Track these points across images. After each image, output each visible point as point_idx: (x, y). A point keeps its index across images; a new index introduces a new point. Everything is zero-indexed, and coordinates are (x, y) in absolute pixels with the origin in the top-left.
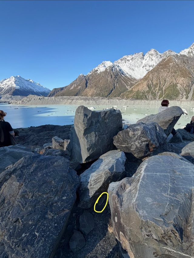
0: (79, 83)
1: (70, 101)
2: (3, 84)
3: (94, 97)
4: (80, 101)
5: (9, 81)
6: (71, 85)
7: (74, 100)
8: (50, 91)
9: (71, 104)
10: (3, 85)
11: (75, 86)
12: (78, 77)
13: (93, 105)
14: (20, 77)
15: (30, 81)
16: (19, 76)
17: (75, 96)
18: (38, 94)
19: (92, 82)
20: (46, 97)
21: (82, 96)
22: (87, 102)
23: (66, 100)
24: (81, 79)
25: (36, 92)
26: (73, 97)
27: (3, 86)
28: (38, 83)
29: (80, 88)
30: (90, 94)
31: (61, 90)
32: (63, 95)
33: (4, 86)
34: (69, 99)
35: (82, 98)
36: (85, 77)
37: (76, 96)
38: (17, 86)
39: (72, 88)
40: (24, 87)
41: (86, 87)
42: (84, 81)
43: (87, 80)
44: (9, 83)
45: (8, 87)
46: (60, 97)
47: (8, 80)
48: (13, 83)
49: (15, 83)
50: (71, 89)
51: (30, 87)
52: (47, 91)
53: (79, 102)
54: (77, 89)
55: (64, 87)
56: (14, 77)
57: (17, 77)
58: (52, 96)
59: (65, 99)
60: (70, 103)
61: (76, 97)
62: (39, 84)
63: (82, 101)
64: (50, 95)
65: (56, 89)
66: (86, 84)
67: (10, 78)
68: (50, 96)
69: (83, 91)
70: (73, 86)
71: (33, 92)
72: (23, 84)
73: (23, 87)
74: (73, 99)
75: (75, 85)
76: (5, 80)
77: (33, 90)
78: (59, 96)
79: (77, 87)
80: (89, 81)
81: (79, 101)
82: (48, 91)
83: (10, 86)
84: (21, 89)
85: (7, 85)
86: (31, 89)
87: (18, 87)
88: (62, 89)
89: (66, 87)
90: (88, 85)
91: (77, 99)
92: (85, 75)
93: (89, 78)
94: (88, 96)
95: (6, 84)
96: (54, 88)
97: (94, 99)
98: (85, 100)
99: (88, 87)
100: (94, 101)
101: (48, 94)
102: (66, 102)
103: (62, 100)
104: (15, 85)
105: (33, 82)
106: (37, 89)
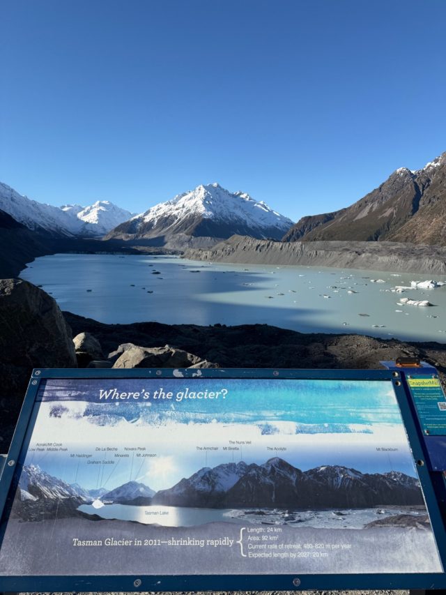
0: (390, 197)
1: (348, 256)
2: (177, 207)
3: (442, 245)
4: (386, 259)
5: (191, 198)
6: (362, 204)
7: (363, 255)
8: (292, 224)
9: (350, 267)
10: (177, 209)
11: (374, 210)
12: (389, 180)
13: (432, 273)
14: (218, 186)
15: (241, 196)
16: (215, 185)
17: (370, 239)
18: (255, 233)
19: (439, 195)
20: (276, 244)
21: (396, 240)
22: (412, 261)
23: (335, 254)
24: (396, 183)
25: (253, 227)
26: (363, 243)
27: (175, 213)
28: (262, 203)
29: (392, 213)
30: (428, 234)
31: (325, 222)
32: (330, 236)
33: (178, 211)
34: (347, 250)
35: (394, 248)
36: (414, 176)
37: (372, 240)
38: (208, 211)
39: (365, 213)
40: (224, 214)
41: (416, 208)
42: (409, 191)
43: (421, 187)
44: (189, 204)
45: (186, 213)
46: (318, 242)
47: (190, 195)
48: (200, 202)
49: (204, 203)
50: (360, 217)
51: (239, 213)
52: (282, 224)
53: (383, 262)
54: (380, 217)
55: (336, 213)
56: (204, 187)
57: (211, 186)
58: (295, 240)
59: (334, 249)
60: (350, 264)
61: (374, 244)
62: (263, 206)
63: (394, 257)
64: (290, 236)
65: (310, 217)
66: (414, 199)
67: (195, 190)
68: (288, 240)
69: (401, 225)
70: (367, 209)
71: (246, 226)
72: (222, 205)
73: (221, 214)
74: (360, 250)
75: (376, 206)
76: (184, 194)
77: (245, 222)
78: (315, 240)
79: (382, 209)
80: (425, 192)
81: (380, 259)
82: (287, 225)
83: (192, 212)
84: (216, 219)
85: (185, 210)
86: (241, 220)
87: (209, 214)
88: (328, 218)
89: (341, 212)
90: (421, 203)
91: (377, 251)
92: (413, 172)
93: (429, 181)
94: (416, 243)
95: (183, 206)
96: (304, 216)
97: (439, 253)
98: (405, 254)
99: (423, 210)
100: (439, 259)
101: (285, 233)
102: (336, 261)
103: (322, 252)
104: (204, 208)
105: (247, 199)
106: (257, 219)
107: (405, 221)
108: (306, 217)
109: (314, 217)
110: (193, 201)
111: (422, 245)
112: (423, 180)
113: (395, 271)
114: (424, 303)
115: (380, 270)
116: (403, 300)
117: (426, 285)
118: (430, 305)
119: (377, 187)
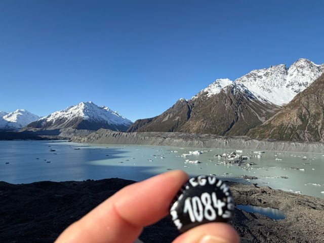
0: (177, 111)
1: (160, 140)
2: (67, 113)
3: (202, 134)
4: (177, 141)
5: (76, 109)
6: (165, 114)
7: (167, 139)
8: (132, 123)
9: (162, 145)
11: (171, 117)
12: (176, 103)
13: (198, 147)
14: (92, 103)
15: (105, 108)
16: (90, 102)
17: (170, 131)
18: (113, 127)
20: (123, 133)
21: (181, 132)
22: (189, 141)
23: (154, 138)
24: (180, 105)
25: (111, 124)
26: (167, 133)
27: (67, 116)
28: (116, 112)
29: (179, 119)
30: (195, 129)
31: (148, 122)
32: (151, 130)
34: (159, 136)
35: (180, 135)
36: (187, 102)
38: (86, 115)
39: (166, 119)
40: (95, 117)
41: (189, 117)
42: (186, 109)
43: (190, 107)
44: (75, 112)
45: (73, 117)
47: (75, 107)
48: (82, 111)
49: (84, 112)
50: (164, 120)
51: (103, 117)
52: (127, 123)
53: (176, 142)
54: (174, 120)
55: (153, 118)
56: (84, 103)
57: (88, 103)
58: (133, 132)
59: (153, 136)
60: (161, 143)
61: (172, 134)
62: (116, 113)
63: (181, 140)
64: (131, 129)
65: (141, 120)
66: (188, 113)
67: (78, 105)
68: (130, 131)
69: (183, 124)
70: (168, 116)
71: (107, 123)
72: (94, 113)
73: (93, 118)
74: (165, 136)
75: (171, 115)
76: (72, 107)
78: (144, 131)
79: (174, 117)
80: (192, 109)
81: (175, 140)
82: (129, 124)
83: (77, 116)
84: (90, 120)
85: (72, 115)
86: (105, 121)
87: (87, 117)
88: (150, 120)
89: (156, 118)
90: (191, 114)
91: (172, 137)
92: (187, 100)
93: (194, 104)
94: (190, 133)
95: (71, 113)
97: (200, 138)
98: (186, 138)
99: (192, 117)
100: (200, 140)
101: (128, 128)
102: (154, 142)
103: (147, 137)
104: (83, 114)
105: (108, 110)
106: (113, 120)
107: (185, 123)
108: (139, 120)
109: (143, 120)
110: (77, 111)
111: (193, 134)
112: (191, 104)
113: (182, 146)
114: (196, 162)
115: (175, 146)
116: (187, 161)
117: (196, 153)
118: (199, 162)
119: (172, 106)
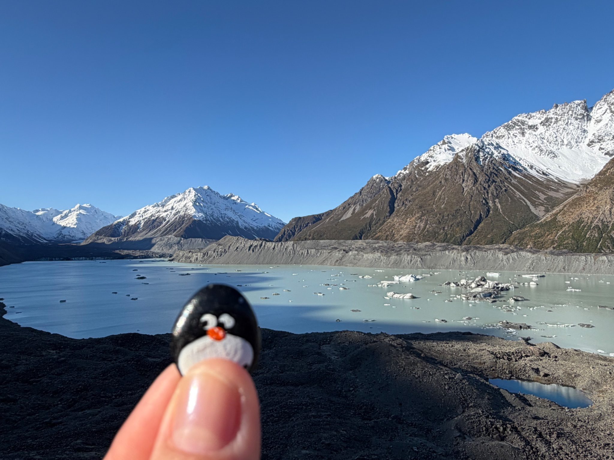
0: (369, 200)
1: (337, 254)
2: (165, 209)
3: (417, 242)
4: (370, 256)
5: (181, 200)
6: (346, 206)
7: (350, 253)
8: (283, 224)
9: (339, 265)
10: (165, 211)
11: (356, 211)
12: (367, 185)
13: (411, 268)
14: (209, 188)
15: (233, 198)
16: (206, 187)
17: (355, 238)
18: (248, 233)
19: (411, 198)
20: (268, 243)
21: (378, 238)
22: (393, 257)
23: (325, 252)
25: (246, 228)
26: (349, 242)
27: (164, 215)
28: (253, 204)
29: (372, 214)
30: (404, 233)
31: (314, 222)
32: (320, 236)
33: (166, 213)
34: (336, 248)
35: (377, 245)
36: (389, 182)
37: (357, 239)
38: (198, 212)
39: (349, 214)
40: (216, 215)
41: (392, 210)
42: (385, 195)
43: (394, 191)
44: (179, 206)
45: (175, 215)
46: (309, 242)
47: (179, 198)
48: (191, 204)
49: (194, 205)
50: (344, 218)
51: (230, 214)
52: (274, 224)
53: (368, 259)
54: (362, 217)
55: (323, 214)
56: (194, 189)
57: (201, 188)
58: (287, 240)
59: (324, 247)
60: (339, 262)
61: (359, 243)
62: (254, 207)
63: (377, 255)
64: (282, 236)
65: (300, 218)
66: (390, 202)
67: (185, 192)
68: (280, 240)
69: (381, 225)
70: (351, 211)
71: (238, 227)
72: (213, 207)
73: (212, 216)
74: (347, 249)
75: (358, 208)
76: (173, 197)
77: (237, 222)
78: (306, 239)
79: (363, 211)
80: (398, 196)
81: (365, 256)
82: (278, 226)
83: (182, 213)
84: (206, 220)
85: (174, 212)
86: (233, 221)
87: (200, 216)
88: (317, 218)
89: (328, 213)
90: (396, 205)
91: (360, 249)
92: (387, 178)
93: (401, 186)
94: (395, 241)
95: (172, 208)
96: (294, 217)
97: (415, 250)
98: (387, 251)
99: (398, 211)
100: (416, 254)
101: (278, 233)
102: (326, 259)
103: (313, 251)
104: (194, 210)
105: (239, 201)
106: (249, 221)
107: (384, 222)
108: (296, 218)
109: (304, 218)
110: (183, 203)
111: (401, 242)
112: (396, 185)
113: (379, 267)
114: (408, 295)
115: (365, 266)
116: (390, 294)
117: (407, 279)
118: (413, 297)
119: (358, 191)
